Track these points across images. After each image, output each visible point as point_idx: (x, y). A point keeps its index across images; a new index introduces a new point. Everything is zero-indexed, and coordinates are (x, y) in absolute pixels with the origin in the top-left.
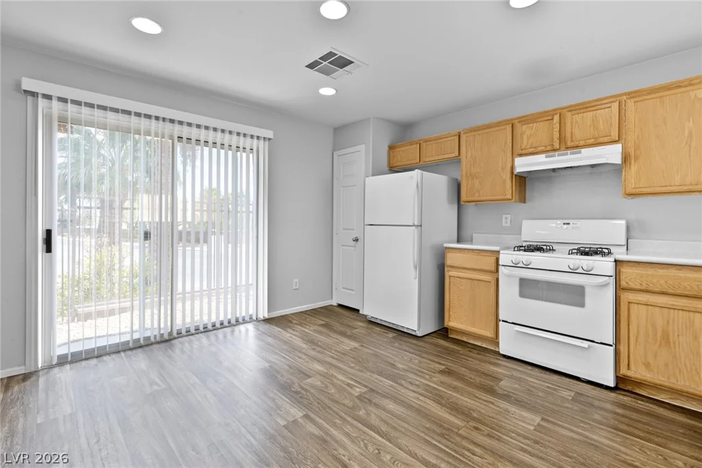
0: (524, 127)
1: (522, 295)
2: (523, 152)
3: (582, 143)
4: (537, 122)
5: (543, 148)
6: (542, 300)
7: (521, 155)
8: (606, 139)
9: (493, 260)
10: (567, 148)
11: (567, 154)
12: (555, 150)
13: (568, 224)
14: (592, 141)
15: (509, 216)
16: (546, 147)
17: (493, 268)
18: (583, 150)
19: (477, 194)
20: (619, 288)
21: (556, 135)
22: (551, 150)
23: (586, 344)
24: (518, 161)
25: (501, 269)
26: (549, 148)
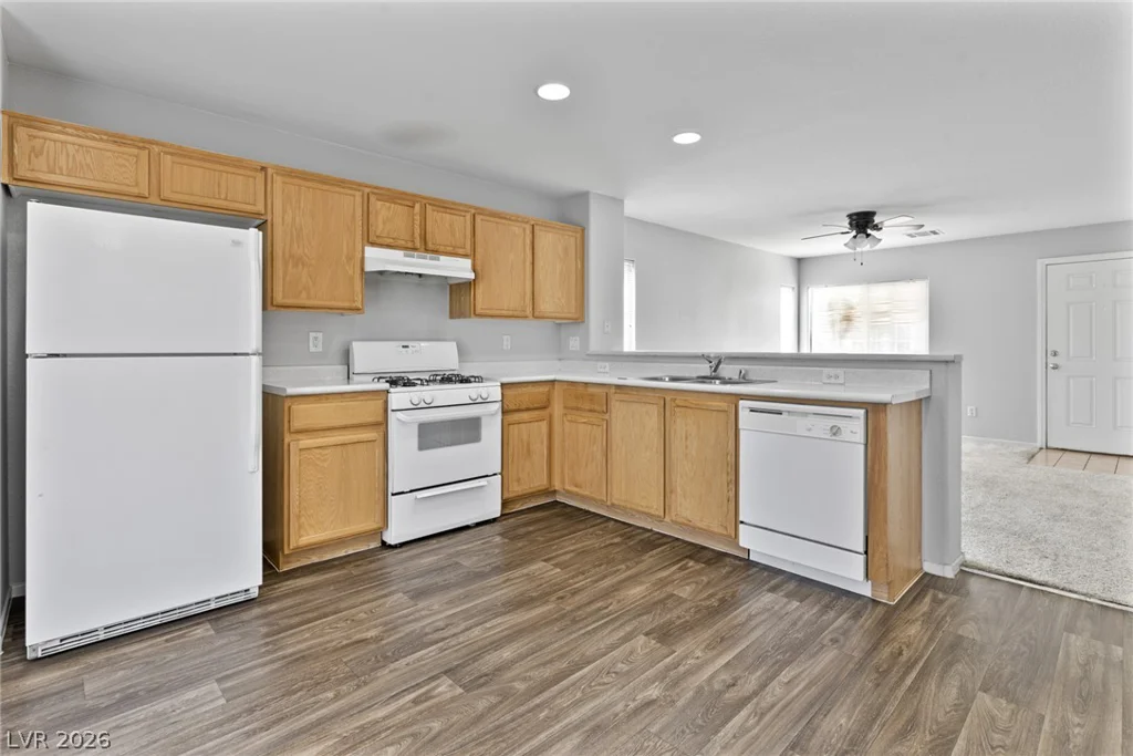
0: (379, 203)
1: (421, 448)
2: (379, 241)
3: (442, 249)
4: (395, 203)
5: (403, 242)
6: (460, 444)
7: (373, 244)
8: (461, 251)
9: (378, 404)
10: (427, 250)
11: (425, 258)
12: (415, 249)
13: (407, 347)
14: (449, 249)
15: (320, 335)
16: (406, 241)
17: (380, 419)
18: (442, 258)
19: (304, 295)
20: (504, 412)
21: (417, 231)
22: (410, 248)
23: (483, 482)
24: (370, 252)
25: (392, 417)
26: (410, 245)
